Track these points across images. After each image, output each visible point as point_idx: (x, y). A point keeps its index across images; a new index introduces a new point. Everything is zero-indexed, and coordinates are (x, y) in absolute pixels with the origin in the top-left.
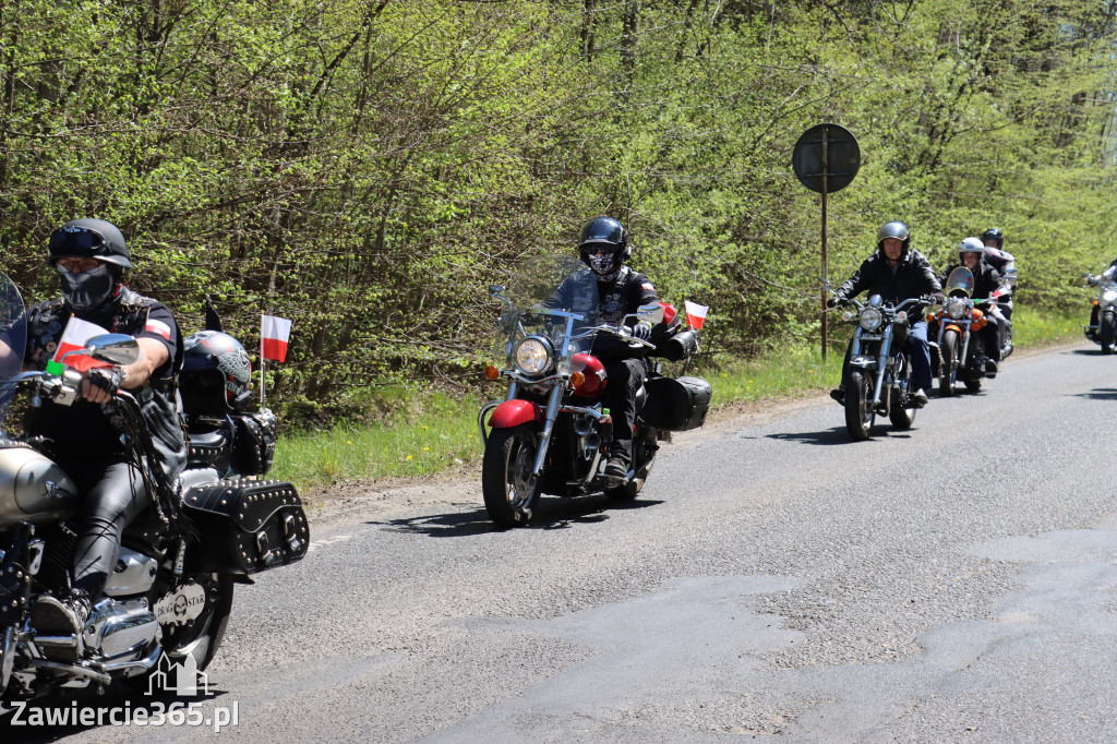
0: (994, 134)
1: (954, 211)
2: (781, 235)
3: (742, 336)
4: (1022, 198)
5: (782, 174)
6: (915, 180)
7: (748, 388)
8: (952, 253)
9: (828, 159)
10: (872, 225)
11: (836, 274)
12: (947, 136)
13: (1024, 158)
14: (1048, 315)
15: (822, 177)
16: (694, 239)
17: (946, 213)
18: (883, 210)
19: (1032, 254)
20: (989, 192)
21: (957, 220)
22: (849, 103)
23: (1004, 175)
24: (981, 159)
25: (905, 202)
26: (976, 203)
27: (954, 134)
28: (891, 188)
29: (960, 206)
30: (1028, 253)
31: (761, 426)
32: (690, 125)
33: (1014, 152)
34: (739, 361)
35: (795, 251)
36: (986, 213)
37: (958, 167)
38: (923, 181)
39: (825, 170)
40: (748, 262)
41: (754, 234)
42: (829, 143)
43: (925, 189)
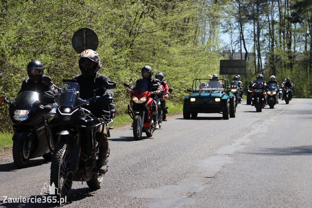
0: (154, 34)
5: (70, 47)
6: (124, 51)
9: (86, 42)
10: (106, 68)
12: (136, 34)
14: (176, 104)
17: (136, 64)
18: (111, 63)
20: (153, 56)
22: (97, 21)
23: (158, 50)
24: (149, 43)
25: (119, 60)
26: (148, 61)
27: (138, 33)
29: (142, 61)
30: (168, 80)
32: (29, 27)
33: (162, 40)
36: (152, 64)
38: (127, 51)
39: (85, 46)
40: (57, 83)
41: (59, 72)
42: (86, 35)
43: (127, 54)
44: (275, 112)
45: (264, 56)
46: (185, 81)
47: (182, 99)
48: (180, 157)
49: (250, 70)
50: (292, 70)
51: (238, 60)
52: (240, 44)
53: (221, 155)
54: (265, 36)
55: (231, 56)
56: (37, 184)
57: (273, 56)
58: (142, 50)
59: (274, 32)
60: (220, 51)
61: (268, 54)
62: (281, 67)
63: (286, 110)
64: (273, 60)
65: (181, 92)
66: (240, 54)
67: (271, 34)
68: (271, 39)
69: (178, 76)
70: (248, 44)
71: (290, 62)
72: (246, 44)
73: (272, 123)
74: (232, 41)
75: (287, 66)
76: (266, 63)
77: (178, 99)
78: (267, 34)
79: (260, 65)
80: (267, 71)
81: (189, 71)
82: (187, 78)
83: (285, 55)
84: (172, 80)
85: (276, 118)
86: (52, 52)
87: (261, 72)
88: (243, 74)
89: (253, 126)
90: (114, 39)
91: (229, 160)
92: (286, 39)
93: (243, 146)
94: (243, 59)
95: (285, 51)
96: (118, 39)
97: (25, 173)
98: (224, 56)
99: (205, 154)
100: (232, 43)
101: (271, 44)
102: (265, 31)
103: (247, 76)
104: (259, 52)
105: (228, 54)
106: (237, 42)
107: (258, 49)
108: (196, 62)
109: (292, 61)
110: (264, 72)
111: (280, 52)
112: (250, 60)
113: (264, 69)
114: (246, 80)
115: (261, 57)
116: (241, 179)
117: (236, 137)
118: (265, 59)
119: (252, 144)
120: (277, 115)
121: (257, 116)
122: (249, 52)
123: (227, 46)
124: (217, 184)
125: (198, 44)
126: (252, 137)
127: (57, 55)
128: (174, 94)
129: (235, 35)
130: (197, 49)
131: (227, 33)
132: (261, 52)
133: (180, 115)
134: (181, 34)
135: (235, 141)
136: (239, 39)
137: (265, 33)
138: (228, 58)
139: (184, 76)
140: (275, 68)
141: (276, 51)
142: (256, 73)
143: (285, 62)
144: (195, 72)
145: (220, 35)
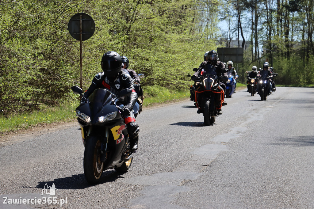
0: (151, 20)
1: (136, 49)
2: (67, 57)
3: (51, 98)
4: (162, 45)
5: (66, 32)
6: (120, 37)
7: (48, 118)
8: (135, 66)
9: (82, 27)
11: (89, 74)
12: (134, 20)
13: (162, 30)
14: (173, 91)
15: (80, 34)
16: (28, 58)
17: (133, 50)
18: (108, 48)
19: (166, 67)
20: (150, 43)
21: (138, 53)
23: (155, 36)
24: (146, 30)
25: (117, 46)
26: (146, 47)
27: (136, 19)
28: (110, 40)
29: (139, 48)
30: (165, 67)
31: (51, 133)
33: (159, 27)
34: (49, 108)
35: (73, 64)
36: (149, 51)
37: (138, 33)
38: (124, 38)
39: (81, 31)
40: (53, 68)
41: (55, 57)
42: (83, 21)
43: (124, 41)
44: (271, 101)
45: (261, 44)
46: (182, 69)
47: (178, 87)
48: (176, 145)
49: (247, 58)
50: (289, 59)
51: (235, 48)
52: (237, 32)
53: (217, 143)
54: (263, 24)
55: (228, 44)
56: (31, 170)
57: (270, 45)
58: (139, 37)
59: (272, 20)
60: (217, 38)
61: (265, 43)
62: (279, 56)
63: (282, 99)
64: (271, 48)
65: (178, 79)
66: (237, 42)
67: (269, 22)
68: (268, 27)
69: (175, 63)
70: (246, 31)
71: (287, 51)
72: (243, 32)
73: (268, 111)
74: (229, 29)
75: (284, 54)
76: (263, 51)
77: (174, 87)
78: (265, 22)
79: (257, 53)
80: (264, 59)
81: (186, 58)
82: (184, 66)
83: (282, 44)
84: (169, 68)
85: (272, 107)
86: (48, 37)
87: (258, 61)
88: (240, 62)
89: (250, 115)
90: (111, 25)
91: (224, 149)
92: (284, 27)
93: (239, 135)
94: (241, 47)
95: (282, 40)
96: (116, 25)
97: (20, 158)
98: (221, 43)
99: (201, 142)
100: (230, 31)
101: (268, 32)
102: (263, 19)
103: (244, 64)
104: (256, 40)
105: (225, 41)
106: (235, 30)
107: (256, 37)
108: (193, 50)
109: (289, 50)
110: (261, 61)
111: (277, 40)
112: (248, 48)
113: (261, 57)
114: (243, 69)
115: (259, 45)
116: (237, 168)
117: (232, 125)
118: (262, 47)
119: (248, 132)
120: (273, 104)
121: (253, 104)
122: (247, 40)
123: (224, 34)
124: (213, 172)
125: (196, 31)
126: (248, 126)
127: (54, 40)
128: (171, 81)
129: (233, 23)
130: (194, 37)
131: (224, 20)
132: (258, 40)
133: (176, 103)
134: (178, 21)
135: (231, 129)
136: (236, 27)
137: (263, 21)
138: (225, 45)
139: (181, 64)
140: (272, 56)
141: (274, 39)
142: (253, 61)
143: (282, 51)
144: (192, 60)
145: (218, 22)
